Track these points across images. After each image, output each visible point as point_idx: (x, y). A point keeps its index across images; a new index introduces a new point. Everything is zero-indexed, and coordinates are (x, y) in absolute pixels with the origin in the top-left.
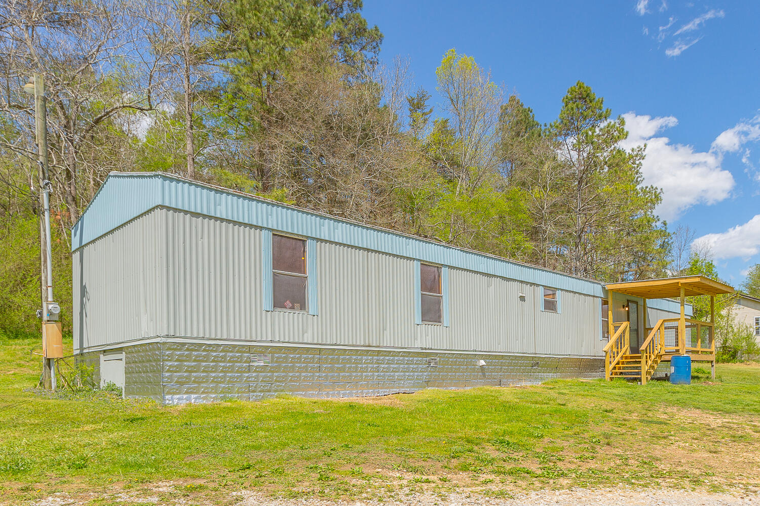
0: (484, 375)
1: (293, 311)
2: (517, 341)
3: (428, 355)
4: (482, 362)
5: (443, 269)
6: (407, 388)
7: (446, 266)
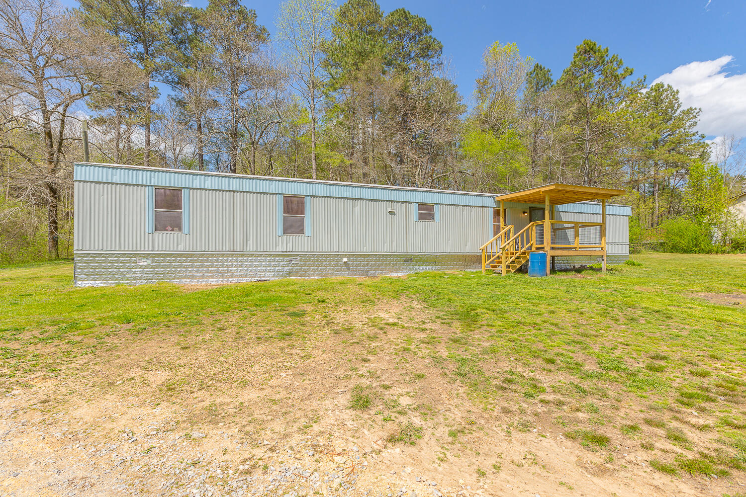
0: (349, 269)
1: (173, 232)
2: (385, 244)
3: (288, 256)
4: (345, 260)
5: (306, 198)
6: (267, 277)
7: (308, 196)
